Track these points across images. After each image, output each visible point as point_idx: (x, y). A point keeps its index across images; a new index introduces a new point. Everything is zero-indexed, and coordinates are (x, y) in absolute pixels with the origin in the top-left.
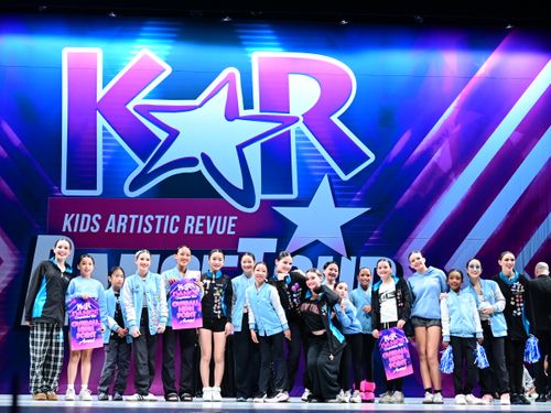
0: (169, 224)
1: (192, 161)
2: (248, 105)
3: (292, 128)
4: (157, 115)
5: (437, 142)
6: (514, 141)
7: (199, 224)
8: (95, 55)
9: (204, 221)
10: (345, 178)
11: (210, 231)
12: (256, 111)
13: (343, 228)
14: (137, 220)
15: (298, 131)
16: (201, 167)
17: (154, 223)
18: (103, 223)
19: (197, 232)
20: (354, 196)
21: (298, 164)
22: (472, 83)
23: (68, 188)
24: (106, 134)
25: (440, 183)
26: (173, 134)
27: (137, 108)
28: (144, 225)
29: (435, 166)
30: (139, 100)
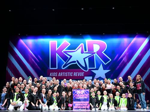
0: (71, 74)
1: (75, 62)
2: (86, 50)
3: (94, 55)
4: (68, 53)
5: (124, 56)
6: (140, 56)
7: (76, 74)
8: (56, 42)
9: (77, 73)
10: (105, 64)
11: (79, 75)
12: (87, 51)
13: (105, 74)
14: (64, 74)
15: (96, 55)
16: (76, 63)
17: (68, 74)
18: (58, 74)
19: (76, 76)
20: (107, 68)
21: (96, 62)
22: (130, 44)
23: (51, 68)
24: (58, 57)
25: (125, 65)
26: (71, 56)
27: (64, 52)
28: (66, 74)
29: (123, 61)
30: (64, 50)
